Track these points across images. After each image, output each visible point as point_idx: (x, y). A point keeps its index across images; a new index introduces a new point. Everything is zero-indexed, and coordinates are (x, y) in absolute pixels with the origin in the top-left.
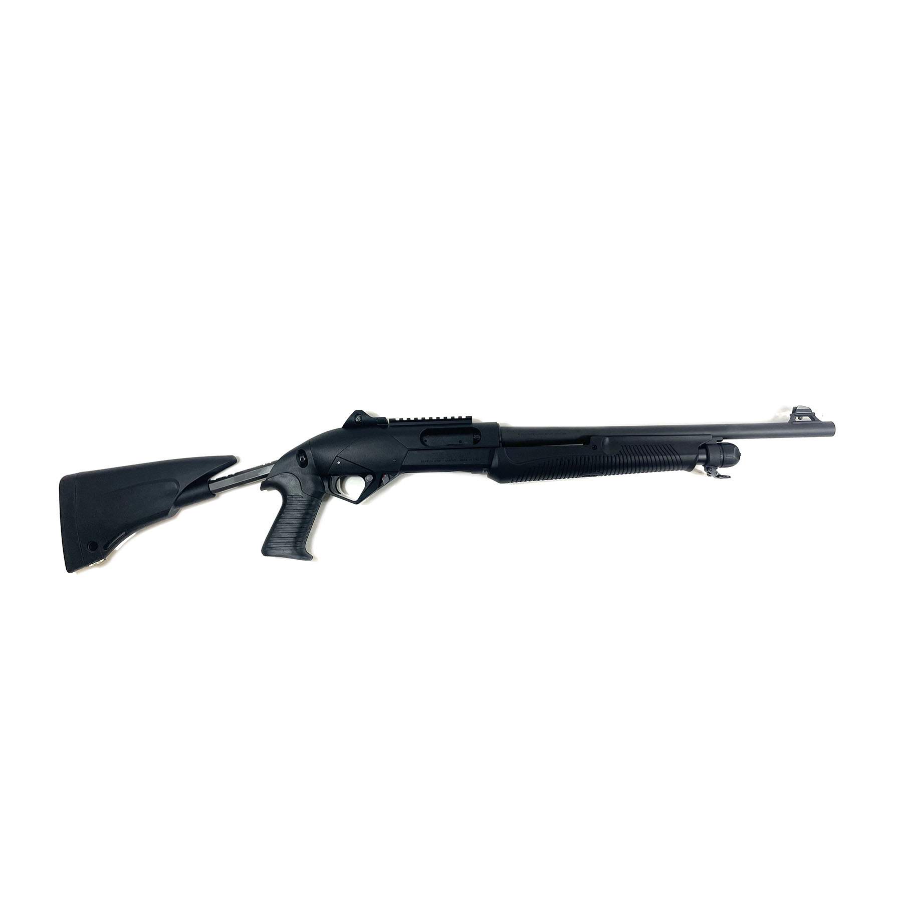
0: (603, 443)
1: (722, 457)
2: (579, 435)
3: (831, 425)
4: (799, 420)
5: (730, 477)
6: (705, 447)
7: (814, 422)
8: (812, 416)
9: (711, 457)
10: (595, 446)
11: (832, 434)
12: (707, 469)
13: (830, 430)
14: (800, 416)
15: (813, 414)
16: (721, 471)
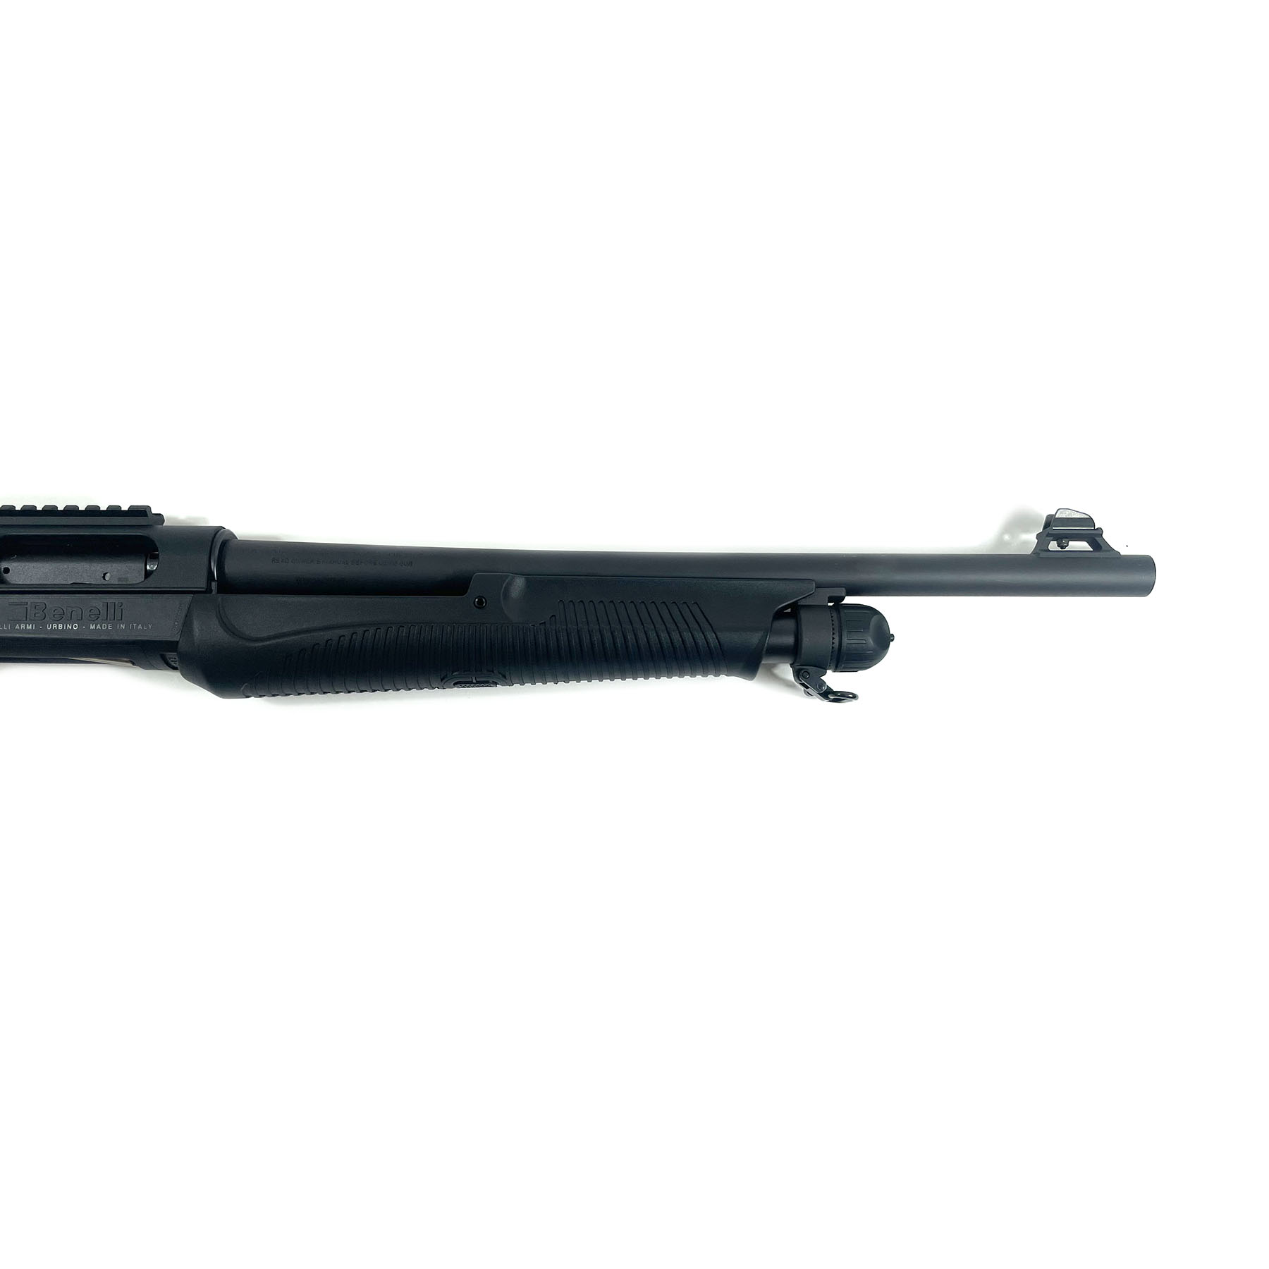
0: (507, 590)
1: (836, 641)
2: (449, 570)
3: (1145, 565)
4: (1059, 549)
5: (855, 697)
6: (794, 612)
7: (1097, 554)
8: (1095, 538)
9: (807, 641)
10: (480, 599)
11: (1145, 589)
12: (797, 674)
13: (1140, 578)
14: (1062, 538)
15: (1100, 532)
16: (833, 679)
